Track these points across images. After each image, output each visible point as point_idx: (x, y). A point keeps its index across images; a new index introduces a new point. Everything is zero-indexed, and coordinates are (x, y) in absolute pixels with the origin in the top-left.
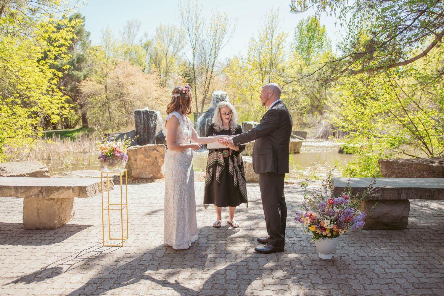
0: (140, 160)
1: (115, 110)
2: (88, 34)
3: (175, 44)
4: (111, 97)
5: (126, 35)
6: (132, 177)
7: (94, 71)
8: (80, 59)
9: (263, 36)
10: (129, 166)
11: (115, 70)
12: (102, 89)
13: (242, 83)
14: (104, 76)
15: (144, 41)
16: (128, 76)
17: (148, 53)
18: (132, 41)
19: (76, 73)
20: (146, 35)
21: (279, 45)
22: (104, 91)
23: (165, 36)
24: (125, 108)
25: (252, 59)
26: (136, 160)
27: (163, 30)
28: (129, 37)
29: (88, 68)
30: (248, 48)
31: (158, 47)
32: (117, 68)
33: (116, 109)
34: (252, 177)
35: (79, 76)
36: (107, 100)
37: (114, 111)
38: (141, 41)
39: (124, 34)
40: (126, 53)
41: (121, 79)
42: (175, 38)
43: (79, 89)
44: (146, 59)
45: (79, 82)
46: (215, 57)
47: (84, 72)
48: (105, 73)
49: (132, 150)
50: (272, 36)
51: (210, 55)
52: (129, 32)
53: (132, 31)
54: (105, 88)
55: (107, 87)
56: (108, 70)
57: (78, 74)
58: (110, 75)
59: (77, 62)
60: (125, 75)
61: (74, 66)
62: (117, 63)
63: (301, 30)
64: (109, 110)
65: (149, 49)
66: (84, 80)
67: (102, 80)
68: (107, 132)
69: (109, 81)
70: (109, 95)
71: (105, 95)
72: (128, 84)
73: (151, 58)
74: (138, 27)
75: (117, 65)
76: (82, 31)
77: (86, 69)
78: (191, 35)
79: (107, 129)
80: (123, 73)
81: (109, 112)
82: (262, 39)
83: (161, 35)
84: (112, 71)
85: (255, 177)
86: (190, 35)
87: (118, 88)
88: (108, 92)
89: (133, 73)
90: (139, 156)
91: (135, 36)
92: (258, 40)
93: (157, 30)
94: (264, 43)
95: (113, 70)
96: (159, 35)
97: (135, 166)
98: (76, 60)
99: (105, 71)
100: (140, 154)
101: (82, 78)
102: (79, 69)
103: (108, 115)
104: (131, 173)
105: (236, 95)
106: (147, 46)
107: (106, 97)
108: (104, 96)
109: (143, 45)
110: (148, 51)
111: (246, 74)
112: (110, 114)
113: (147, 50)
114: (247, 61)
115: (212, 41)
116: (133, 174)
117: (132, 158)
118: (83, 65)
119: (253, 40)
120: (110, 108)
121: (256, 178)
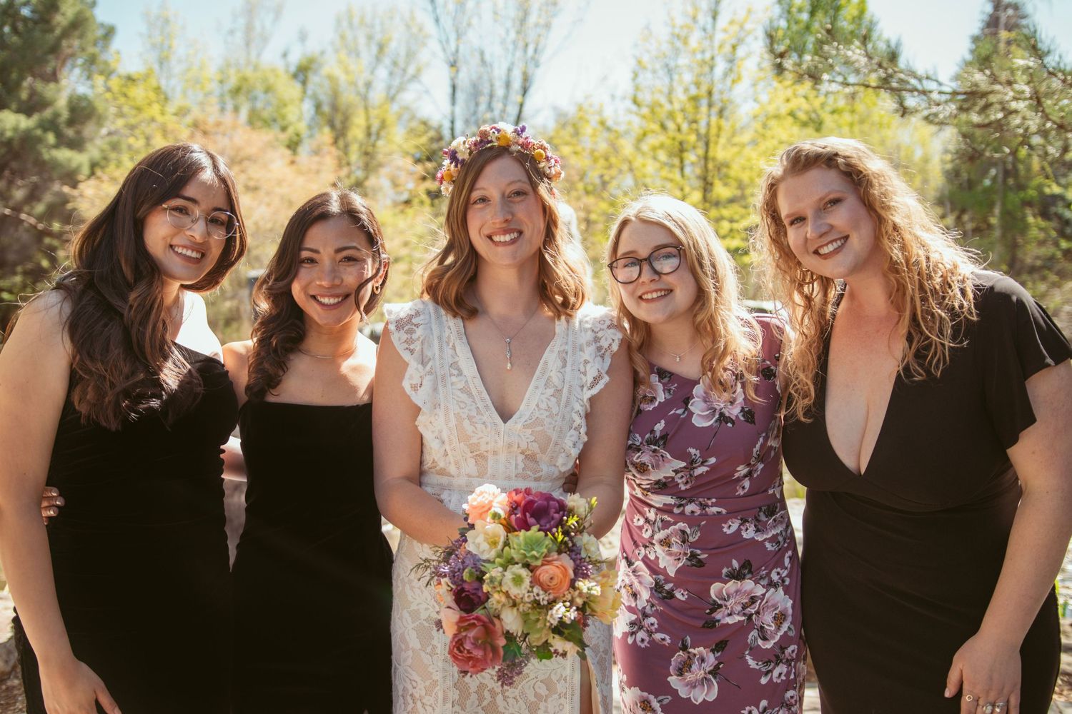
2: (110, 32)
3: (395, 63)
5: (239, 37)
7: (124, 147)
8: (81, 112)
9: (680, 21)
13: (612, 178)
15: (295, 58)
17: (309, 92)
18: (259, 55)
19: (63, 155)
20: (303, 37)
21: (734, 47)
23: (362, 40)
25: (646, 97)
27: (356, 21)
28: (248, 44)
29: (108, 139)
30: (633, 62)
31: (338, 72)
35: (74, 165)
38: (285, 55)
39: (232, 32)
40: (236, 91)
42: (393, 45)
43: (74, 209)
44: (300, 113)
45: (74, 185)
46: (525, 91)
47: (93, 151)
50: (714, 18)
51: (508, 85)
52: (249, 28)
53: (257, 24)
57: (69, 160)
59: (71, 123)
61: (59, 135)
63: (789, 12)
65: (314, 80)
66: (89, 177)
73: (318, 107)
74: (278, 12)
76: (86, 19)
77: (98, 142)
78: (442, 20)
82: (677, 31)
83: (349, 35)
86: (437, 20)
91: (265, 39)
92: (662, 33)
93: (339, 21)
94: (686, 42)
96: (343, 37)
98: (65, 115)
101: (86, 170)
102: (76, 144)
105: (593, 217)
106: (302, 73)
109: (293, 69)
110: (311, 87)
111: (627, 147)
113: (304, 83)
114: (629, 103)
115: (513, 35)
118: (88, 130)
119: (648, 32)
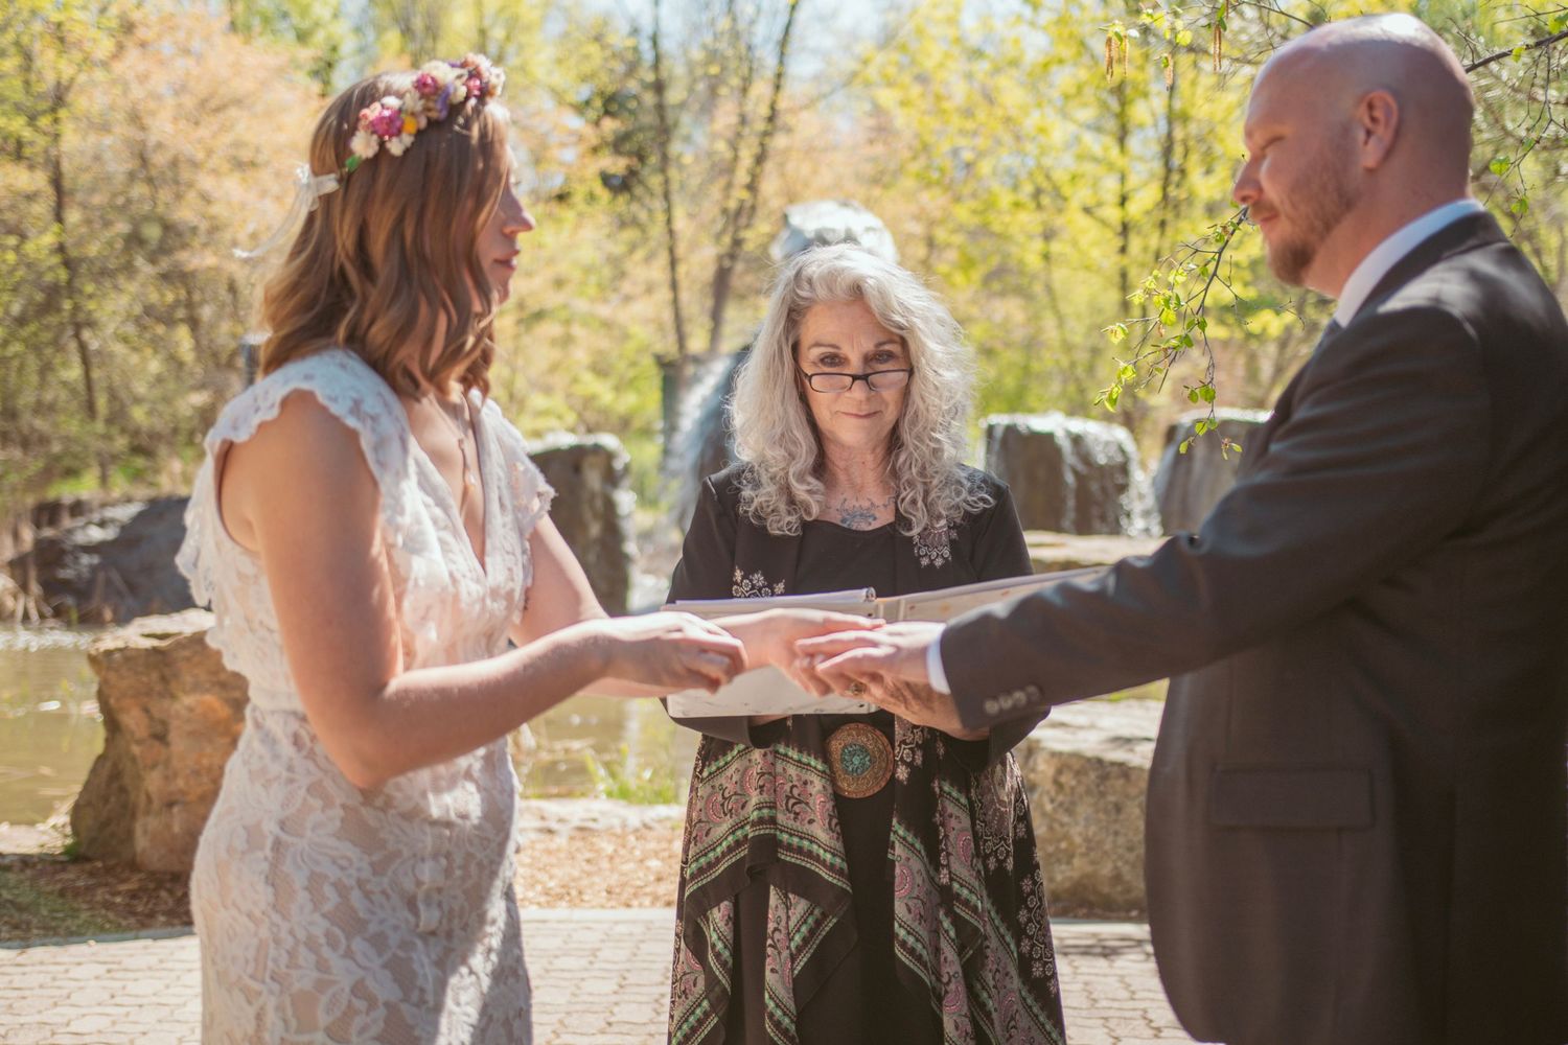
0: (191, 734)
1: (125, 340)
4: (93, 249)
6: (134, 866)
10: (116, 775)
11: (119, 67)
12: (31, 197)
14: (44, 105)
16: (212, 106)
22: (42, 209)
24: (194, 323)
26: (161, 737)
32: (133, 55)
33: (130, 329)
34: (1079, 866)
36: (63, 275)
37: (119, 349)
41: (163, 128)
48: (47, 84)
49: (128, 655)
54: (50, 191)
55: (67, 184)
56: (67, 70)
58: (80, 102)
60: (189, 102)
62: (136, 16)
64: (77, 336)
67: (27, 134)
68: (63, 492)
69: (73, 142)
70: (80, 243)
71: (48, 239)
72: (214, 162)
75: (128, 27)
79: (71, 473)
80: (180, 90)
81: (83, 348)
84: (99, 75)
85: (1106, 870)
87: (139, 190)
88: (73, 216)
89: (243, 85)
90: (188, 700)
95: (105, 65)
97: (153, 782)
99: (50, 79)
100: (196, 687)
103: (74, 373)
104: (130, 834)
107: (61, 249)
108: (42, 243)
111: (1012, 91)
112: (86, 362)
116: (141, 842)
117: (133, 720)
120: (91, 324)
121: (1117, 878)
